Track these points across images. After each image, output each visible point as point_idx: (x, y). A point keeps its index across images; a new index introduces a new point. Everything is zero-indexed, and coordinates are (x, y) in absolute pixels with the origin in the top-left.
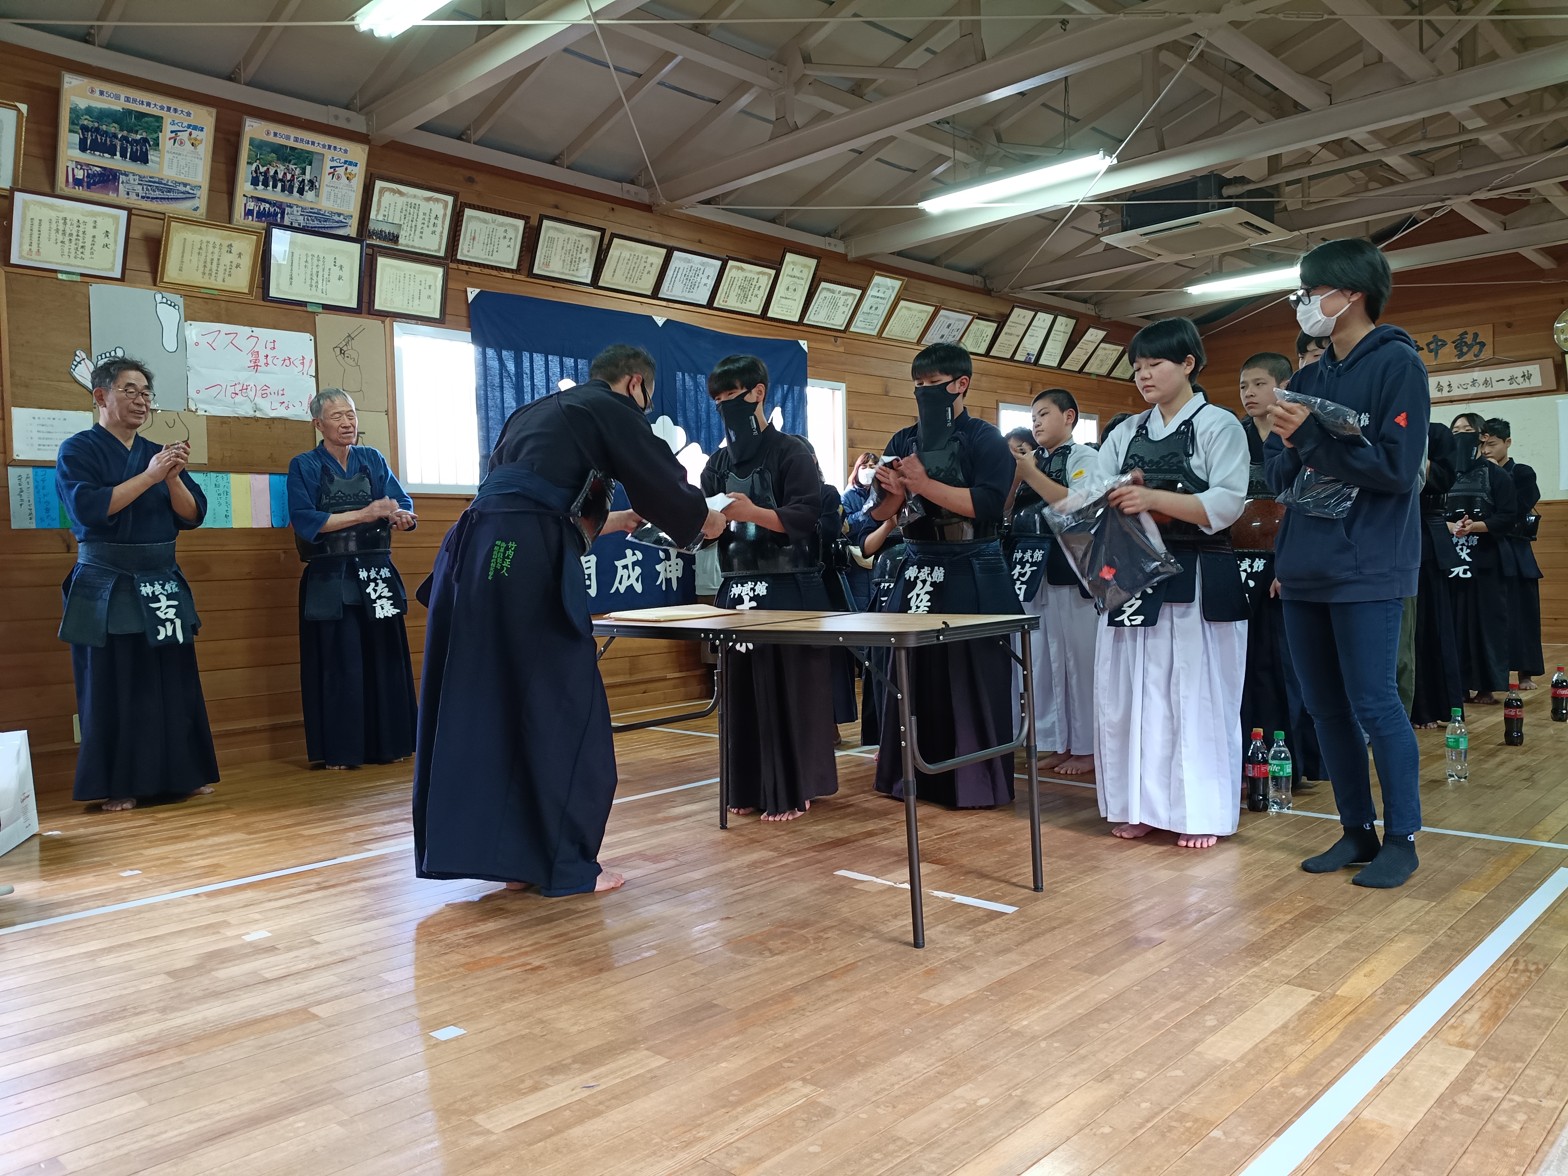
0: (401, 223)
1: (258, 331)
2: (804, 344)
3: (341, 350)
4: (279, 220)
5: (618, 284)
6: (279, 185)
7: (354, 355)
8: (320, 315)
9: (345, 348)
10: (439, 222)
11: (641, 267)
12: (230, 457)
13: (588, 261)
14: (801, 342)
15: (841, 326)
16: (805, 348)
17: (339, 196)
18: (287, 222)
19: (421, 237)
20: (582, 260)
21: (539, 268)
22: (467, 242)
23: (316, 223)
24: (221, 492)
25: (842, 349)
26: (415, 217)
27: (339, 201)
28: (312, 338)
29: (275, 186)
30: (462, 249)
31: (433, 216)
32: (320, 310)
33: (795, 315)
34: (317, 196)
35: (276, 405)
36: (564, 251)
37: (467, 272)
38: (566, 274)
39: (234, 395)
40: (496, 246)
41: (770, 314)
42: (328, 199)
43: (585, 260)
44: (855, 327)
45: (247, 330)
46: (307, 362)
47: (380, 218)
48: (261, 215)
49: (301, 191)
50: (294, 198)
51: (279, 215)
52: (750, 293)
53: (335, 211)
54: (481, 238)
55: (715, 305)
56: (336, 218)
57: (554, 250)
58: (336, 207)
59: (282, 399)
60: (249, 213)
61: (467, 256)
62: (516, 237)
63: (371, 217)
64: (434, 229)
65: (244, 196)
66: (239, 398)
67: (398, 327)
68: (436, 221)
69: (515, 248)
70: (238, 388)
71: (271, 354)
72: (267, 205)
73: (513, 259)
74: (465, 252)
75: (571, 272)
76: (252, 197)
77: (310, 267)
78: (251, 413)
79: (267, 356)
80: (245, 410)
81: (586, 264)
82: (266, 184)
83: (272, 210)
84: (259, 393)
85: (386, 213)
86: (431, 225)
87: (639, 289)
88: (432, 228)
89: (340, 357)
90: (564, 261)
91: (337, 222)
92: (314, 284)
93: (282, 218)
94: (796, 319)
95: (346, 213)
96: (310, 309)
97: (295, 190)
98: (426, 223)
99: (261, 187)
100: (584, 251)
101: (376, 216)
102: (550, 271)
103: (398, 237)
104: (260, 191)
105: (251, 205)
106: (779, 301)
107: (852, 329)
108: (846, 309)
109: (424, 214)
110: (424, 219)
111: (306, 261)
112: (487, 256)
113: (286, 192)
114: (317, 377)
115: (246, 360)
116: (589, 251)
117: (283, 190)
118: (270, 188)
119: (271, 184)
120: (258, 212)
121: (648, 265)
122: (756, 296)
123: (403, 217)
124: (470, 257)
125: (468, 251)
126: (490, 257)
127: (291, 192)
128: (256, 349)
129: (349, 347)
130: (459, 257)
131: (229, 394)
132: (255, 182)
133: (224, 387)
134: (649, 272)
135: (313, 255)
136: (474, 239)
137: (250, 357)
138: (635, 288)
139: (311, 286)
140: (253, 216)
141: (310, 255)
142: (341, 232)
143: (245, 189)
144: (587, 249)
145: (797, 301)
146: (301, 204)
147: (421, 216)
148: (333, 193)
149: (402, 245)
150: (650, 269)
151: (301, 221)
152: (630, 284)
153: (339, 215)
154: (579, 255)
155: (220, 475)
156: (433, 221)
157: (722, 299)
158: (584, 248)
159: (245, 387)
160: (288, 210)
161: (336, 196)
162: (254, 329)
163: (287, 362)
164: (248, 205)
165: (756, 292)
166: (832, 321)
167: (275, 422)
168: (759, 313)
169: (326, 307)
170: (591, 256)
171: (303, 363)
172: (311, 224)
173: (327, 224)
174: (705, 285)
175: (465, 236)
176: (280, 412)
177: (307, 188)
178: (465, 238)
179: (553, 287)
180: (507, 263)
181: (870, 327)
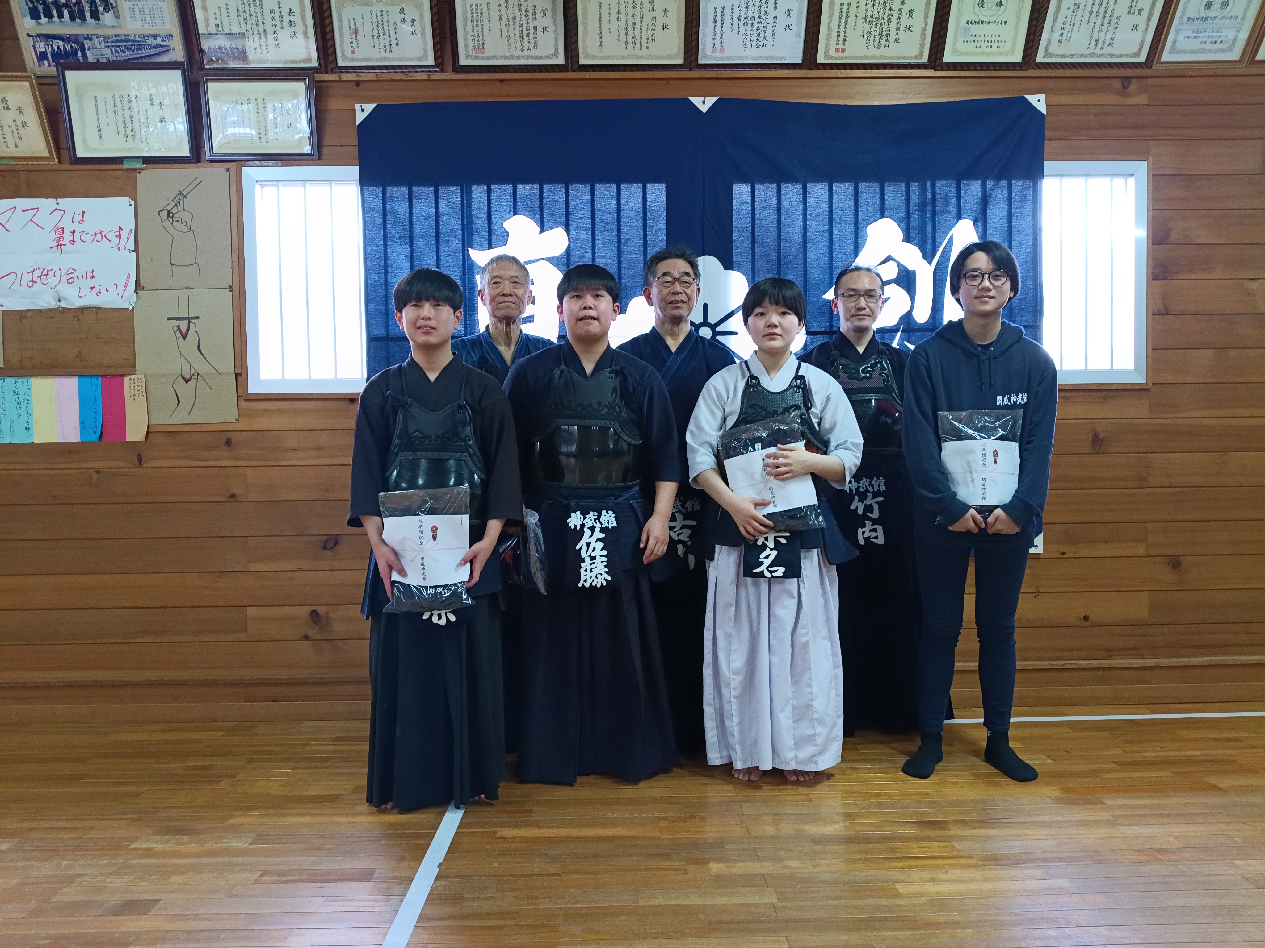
0: (244, 31)
1: (64, 203)
2: (1039, 102)
3: (169, 212)
4: (81, 59)
5: (616, 57)
6: (66, 12)
7: (186, 217)
8: (143, 173)
9: (174, 210)
10: (297, 18)
11: (647, 20)
12: (30, 358)
13: (551, 29)
14: (1032, 99)
15: (1137, 55)
16: (1042, 107)
17: (147, 11)
18: (91, 58)
19: (277, 45)
20: (540, 29)
21: (468, 57)
22: (347, 39)
23: (128, 55)
24: (21, 400)
25: (1142, 99)
26: (260, 18)
27: (148, 18)
28: (132, 202)
29: (61, 16)
30: (343, 51)
31: (285, 11)
32: (140, 165)
33: (1012, 51)
34: (117, 17)
35: (85, 291)
36: (503, 22)
37: (358, 83)
38: (518, 58)
39: (30, 284)
40: (393, 36)
41: (949, 57)
42: (133, 18)
43: (545, 29)
44: (1173, 50)
45: (50, 203)
46: (124, 234)
47: (213, 30)
48: (57, 56)
49: (95, 15)
50: (88, 27)
51: (80, 53)
52: (893, 26)
53: (147, 33)
54: (367, 28)
55: (821, 59)
56: (152, 42)
57: (486, 22)
58: (146, 26)
59: (92, 283)
60: (42, 56)
61: (353, 60)
62: (421, 16)
63: (200, 32)
64: (293, 29)
65: (28, 35)
66: (38, 286)
67: (250, 172)
68: (292, 18)
69: (423, 33)
70: (38, 273)
71: (78, 228)
72: (61, 43)
73: (425, 51)
74: (348, 54)
75: (526, 53)
76: (39, 35)
77: (121, 113)
78: (53, 304)
79: (74, 232)
80: (47, 301)
81: (550, 35)
82: (49, 16)
83: (68, 47)
84: (64, 279)
85: (218, 22)
86: (286, 24)
87: (656, 57)
88: (288, 31)
89: (167, 223)
90: (508, 37)
91: (155, 47)
92: (129, 133)
93: (84, 55)
94: (1017, 57)
95: (163, 33)
96: (126, 165)
97: (88, 15)
98: (279, 25)
99: (44, 20)
100: (539, 15)
101: (207, 26)
102: (488, 58)
103: (244, 52)
104: (46, 26)
105: (41, 46)
106: (966, 30)
107: (1166, 57)
108: (1141, 21)
109: (272, 11)
110: (273, 18)
111: (115, 105)
112: (383, 55)
113: (78, 20)
114: (136, 250)
115: (50, 239)
116: (549, 14)
117: (72, 19)
118: (56, 18)
119: (55, 13)
120: (53, 54)
121: (658, 14)
122: (908, 29)
123: (243, 22)
124: (358, 60)
125: (353, 52)
126: (388, 55)
127: (83, 19)
128: (60, 225)
129: (181, 208)
130: (341, 63)
131: (24, 282)
132: (35, 15)
133: (19, 276)
134: (665, 27)
135: (122, 96)
136: (356, 32)
137: (53, 236)
138: (649, 57)
139: (126, 136)
140: (48, 60)
141: (117, 96)
142: (165, 59)
143: (26, 26)
144: (544, 11)
145: (1011, 23)
146: (100, 32)
147: (268, 16)
148: (136, 9)
149: (254, 61)
150: (665, 20)
151: (108, 55)
152: (637, 51)
153: (155, 37)
154: (532, 24)
155: (20, 380)
156: (286, 19)
157: (833, 47)
158: (538, 11)
159: (45, 272)
160: (87, 44)
161: (141, 12)
162: (59, 200)
163: (99, 236)
164: (37, 45)
165: (905, 22)
166: (1108, 50)
167: (85, 312)
168: (925, 59)
169: (149, 161)
170: (554, 20)
171: (119, 236)
172: (124, 56)
173: (143, 53)
174: (788, 27)
175: (341, 29)
176: (90, 300)
177: (101, 9)
178: (342, 35)
179: (502, 81)
180: (420, 59)
181: (1218, 46)
